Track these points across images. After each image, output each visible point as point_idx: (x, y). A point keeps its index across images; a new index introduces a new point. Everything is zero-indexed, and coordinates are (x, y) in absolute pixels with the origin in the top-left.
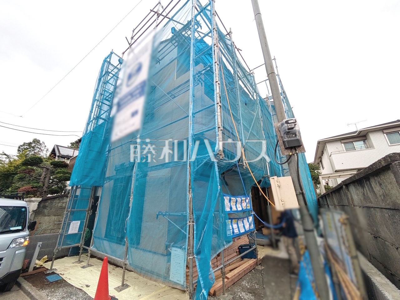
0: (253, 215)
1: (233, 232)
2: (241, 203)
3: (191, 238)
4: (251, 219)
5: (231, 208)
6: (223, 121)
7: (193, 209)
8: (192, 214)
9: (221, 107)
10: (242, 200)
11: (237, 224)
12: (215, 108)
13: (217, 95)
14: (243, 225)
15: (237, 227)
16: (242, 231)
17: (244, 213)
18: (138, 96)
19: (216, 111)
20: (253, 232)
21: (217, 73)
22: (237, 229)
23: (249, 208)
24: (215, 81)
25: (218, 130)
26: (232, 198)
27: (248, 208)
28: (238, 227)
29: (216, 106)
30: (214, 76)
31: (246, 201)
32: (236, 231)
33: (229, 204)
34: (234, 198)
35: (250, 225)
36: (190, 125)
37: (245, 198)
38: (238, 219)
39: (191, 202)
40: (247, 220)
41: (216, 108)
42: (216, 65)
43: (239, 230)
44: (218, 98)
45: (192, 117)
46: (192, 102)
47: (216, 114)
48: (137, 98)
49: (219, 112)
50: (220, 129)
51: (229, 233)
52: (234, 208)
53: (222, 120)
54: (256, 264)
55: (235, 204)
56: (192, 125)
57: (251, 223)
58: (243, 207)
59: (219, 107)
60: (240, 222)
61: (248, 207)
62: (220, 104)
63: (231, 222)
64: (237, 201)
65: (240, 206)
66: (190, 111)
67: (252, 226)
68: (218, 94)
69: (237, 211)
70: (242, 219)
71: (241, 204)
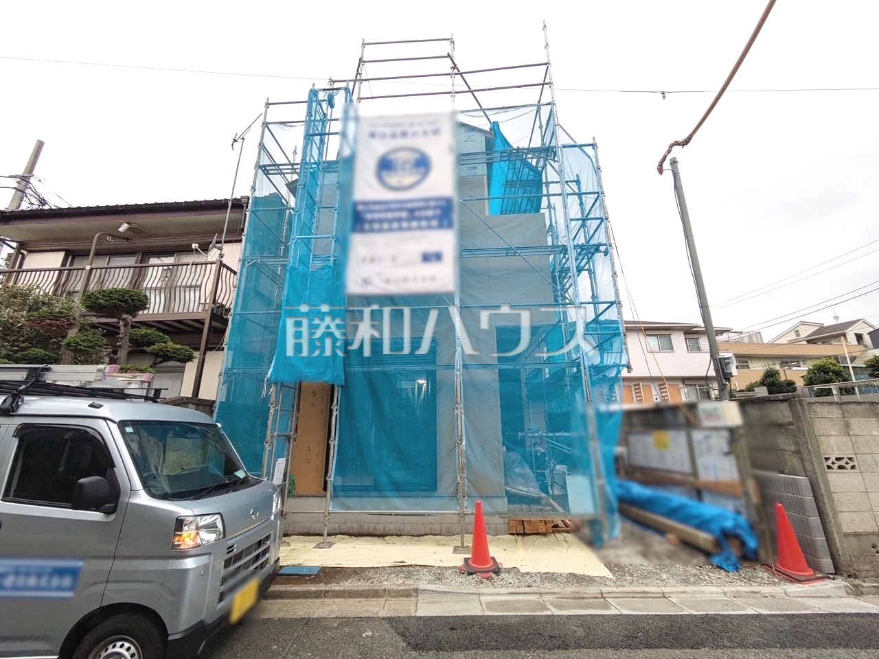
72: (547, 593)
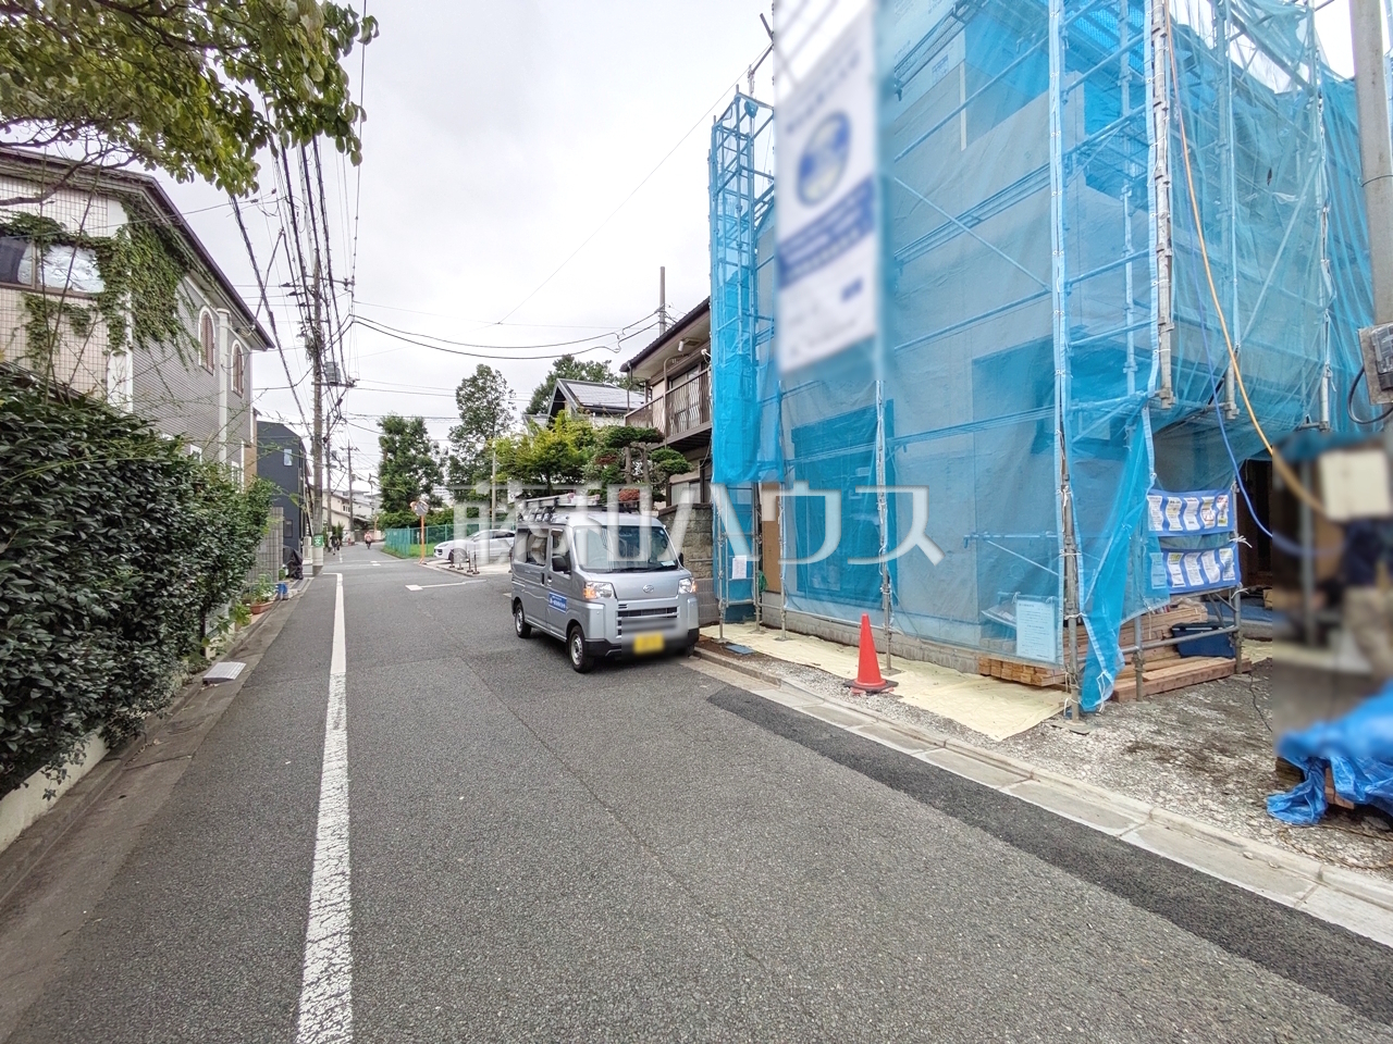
0: (1235, 546)
1: (1170, 583)
2: (1199, 511)
3: (1071, 582)
4: (1228, 554)
5: (1166, 524)
6: (1176, 301)
7: (1073, 525)
8: (1073, 533)
9: (1170, 262)
10: (1201, 505)
11: (1182, 564)
12: (1151, 266)
13: (1160, 224)
14: (1198, 567)
15: (1180, 572)
16: (1197, 581)
17: (1206, 541)
18: (855, 233)
19: (1152, 276)
20: (1233, 590)
21: (1159, 144)
22: (1181, 576)
23: (1225, 525)
24: (1151, 177)
25: (1157, 332)
26: (1170, 499)
27: (1219, 525)
28: (1184, 573)
29: (1152, 259)
30: (1151, 155)
31: (1214, 506)
32: (1178, 580)
33: (1160, 514)
34: (1176, 499)
35: (1224, 570)
36: (1056, 320)
37: (1213, 498)
38: (1187, 552)
39: (1069, 511)
40: (1213, 556)
41: (1153, 267)
42: (1160, 114)
43: (1186, 580)
44: (1161, 232)
45: (1062, 296)
46: (1061, 248)
47: (1154, 282)
48: (852, 243)
49: (1165, 278)
50: (1164, 328)
51: (1157, 582)
52: (1175, 525)
53: (1173, 298)
54: (1235, 669)
55: (1178, 513)
56: (1063, 318)
57: (1228, 564)
58: (1206, 523)
59: (1163, 263)
60: (1190, 559)
61: (1222, 521)
62: (1168, 252)
63: (1165, 559)
64: (1184, 506)
65: (1194, 519)
66: (1054, 277)
67: (1232, 575)
68: (1162, 218)
69: (1185, 533)
70: (1199, 554)
71: (1198, 515)
72: (884, 721)
